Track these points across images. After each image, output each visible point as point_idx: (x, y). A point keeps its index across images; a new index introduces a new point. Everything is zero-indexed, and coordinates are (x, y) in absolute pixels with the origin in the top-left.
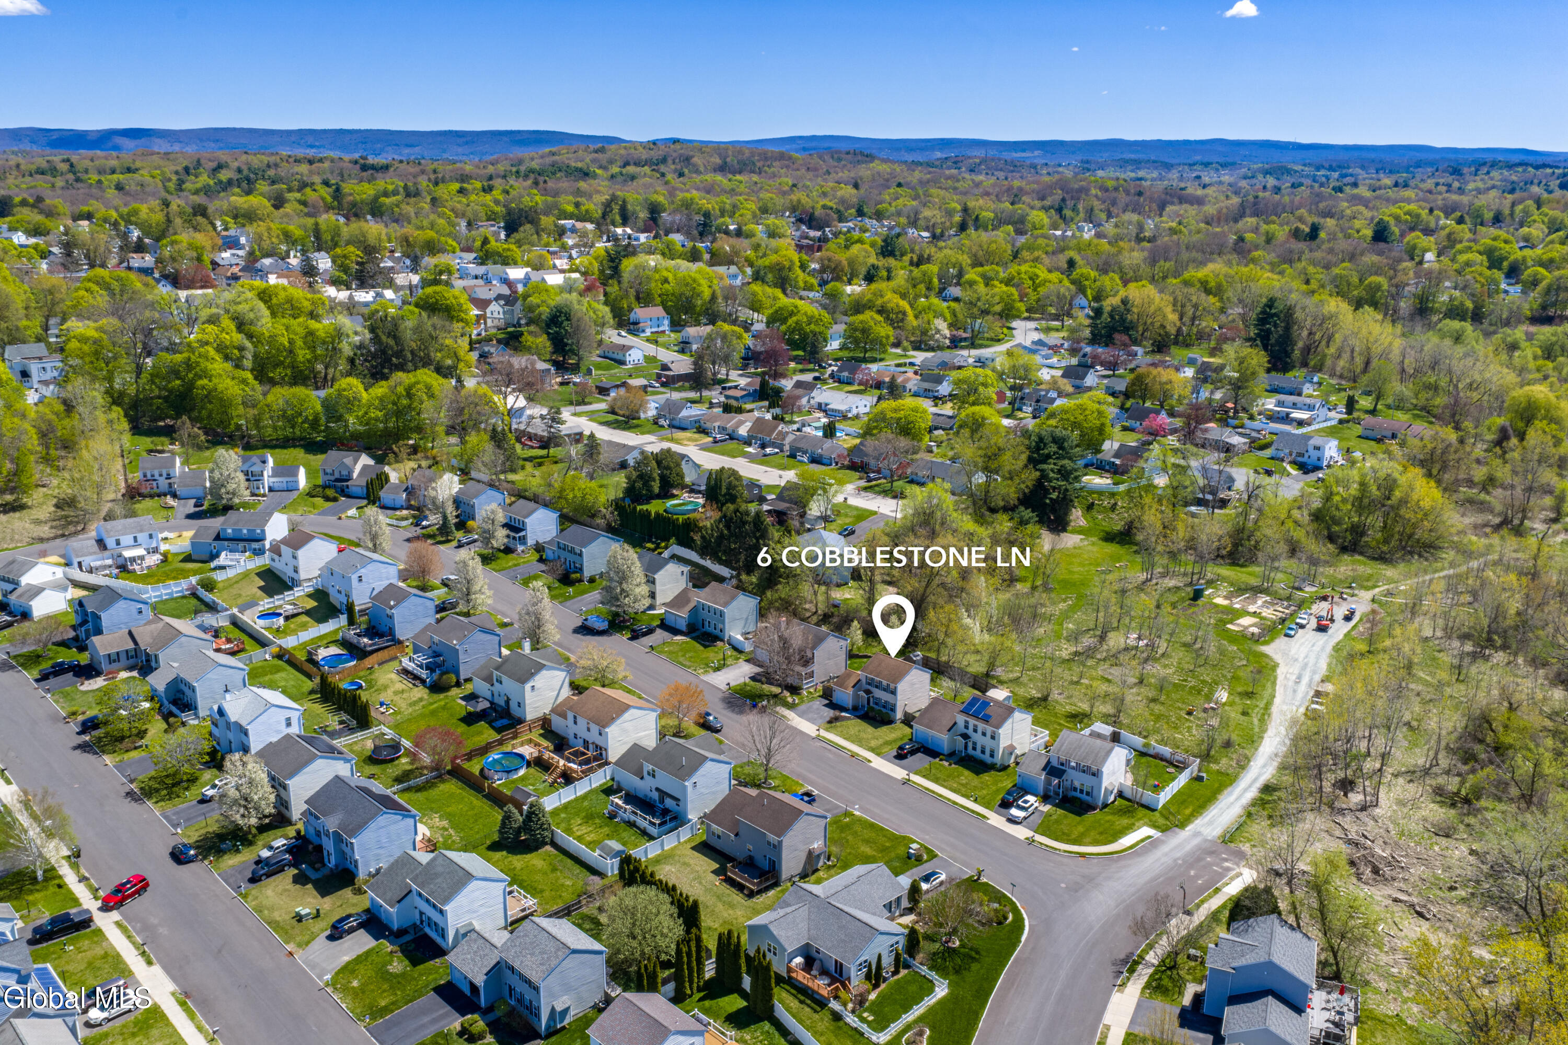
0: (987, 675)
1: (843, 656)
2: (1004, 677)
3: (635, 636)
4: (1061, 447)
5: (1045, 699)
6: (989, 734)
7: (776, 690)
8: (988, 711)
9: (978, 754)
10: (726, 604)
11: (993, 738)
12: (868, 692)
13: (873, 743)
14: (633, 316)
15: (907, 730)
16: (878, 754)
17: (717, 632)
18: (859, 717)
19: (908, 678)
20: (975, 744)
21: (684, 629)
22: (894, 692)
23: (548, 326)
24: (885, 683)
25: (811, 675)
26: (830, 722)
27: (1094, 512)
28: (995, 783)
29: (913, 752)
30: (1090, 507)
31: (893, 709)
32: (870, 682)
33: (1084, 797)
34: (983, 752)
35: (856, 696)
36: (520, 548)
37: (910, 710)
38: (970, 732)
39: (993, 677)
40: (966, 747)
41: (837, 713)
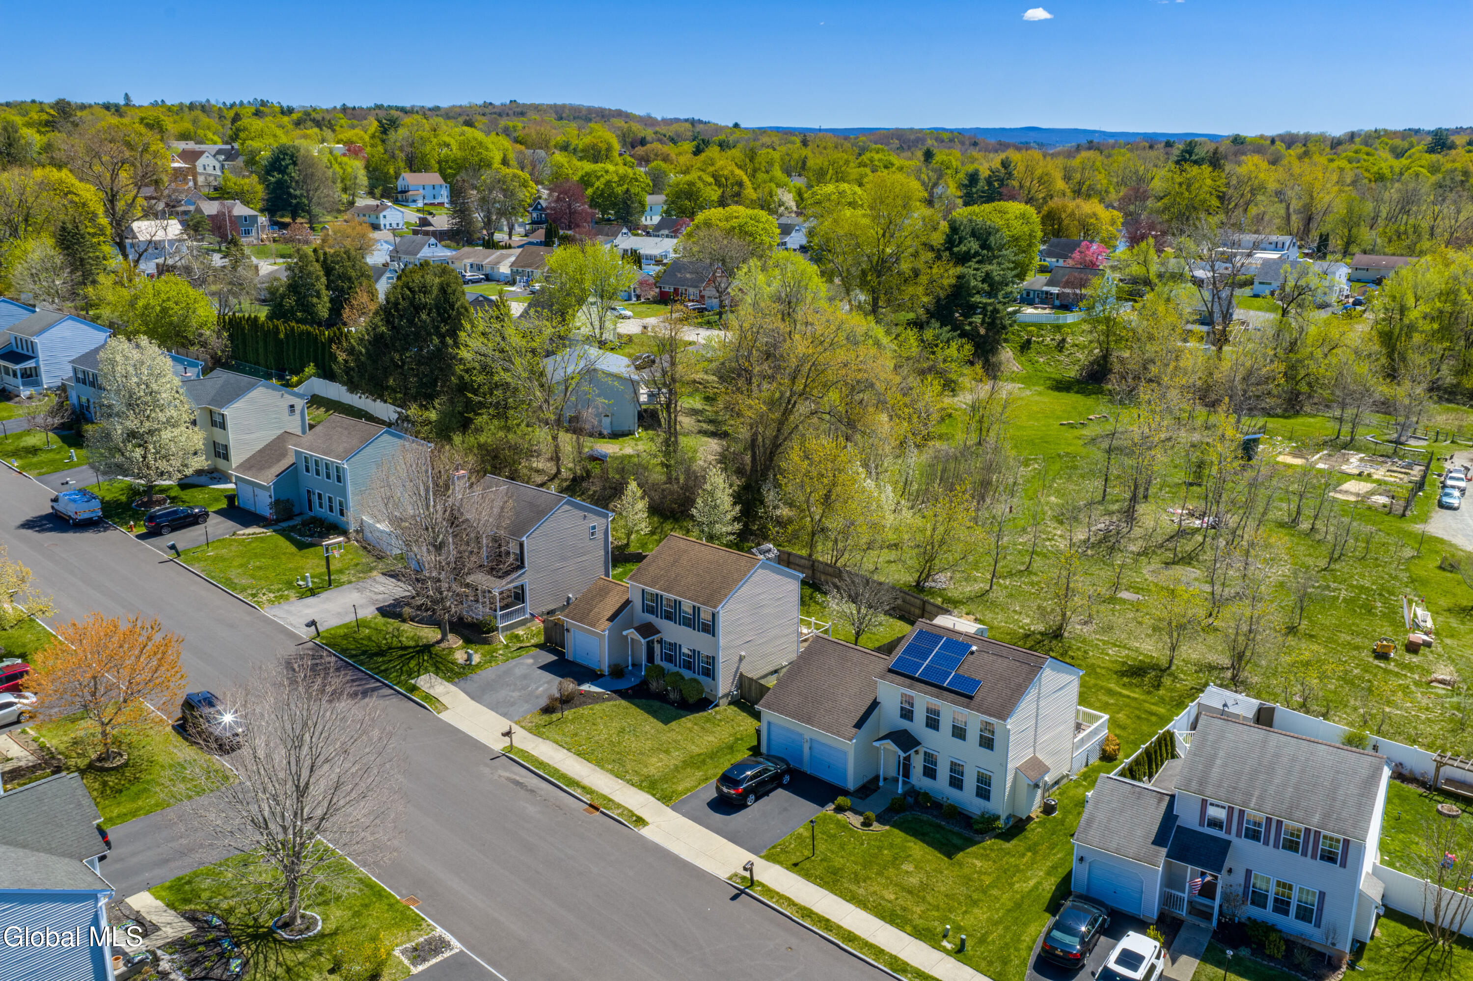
0: (919, 586)
1: (597, 555)
2: (954, 592)
3: (153, 533)
4: (985, 246)
5: (1057, 634)
6: (973, 734)
7: (430, 634)
8: (969, 668)
9: (941, 785)
10: (349, 455)
11: (987, 743)
12: (647, 630)
13: (656, 766)
14: (400, 184)
15: (746, 724)
16: (665, 799)
17: (334, 516)
18: (622, 694)
19: (745, 591)
20: (930, 759)
21: (267, 512)
22: (710, 628)
23: (268, 173)
24: (687, 606)
25: (519, 596)
26: (548, 710)
27: (1032, 354)
28: (1006, 875)
29: (761, 790)
30: (1025, 346)
31: (710, 671)
32: (653, 604)
33: (1290, 923)
34: (956, 782)
35: (618, 642)
36: (25, 392)
37: (752, 671)
38: (918, 726)
39: (932, 592)
40: (906, 768)
41: (570, 685)
